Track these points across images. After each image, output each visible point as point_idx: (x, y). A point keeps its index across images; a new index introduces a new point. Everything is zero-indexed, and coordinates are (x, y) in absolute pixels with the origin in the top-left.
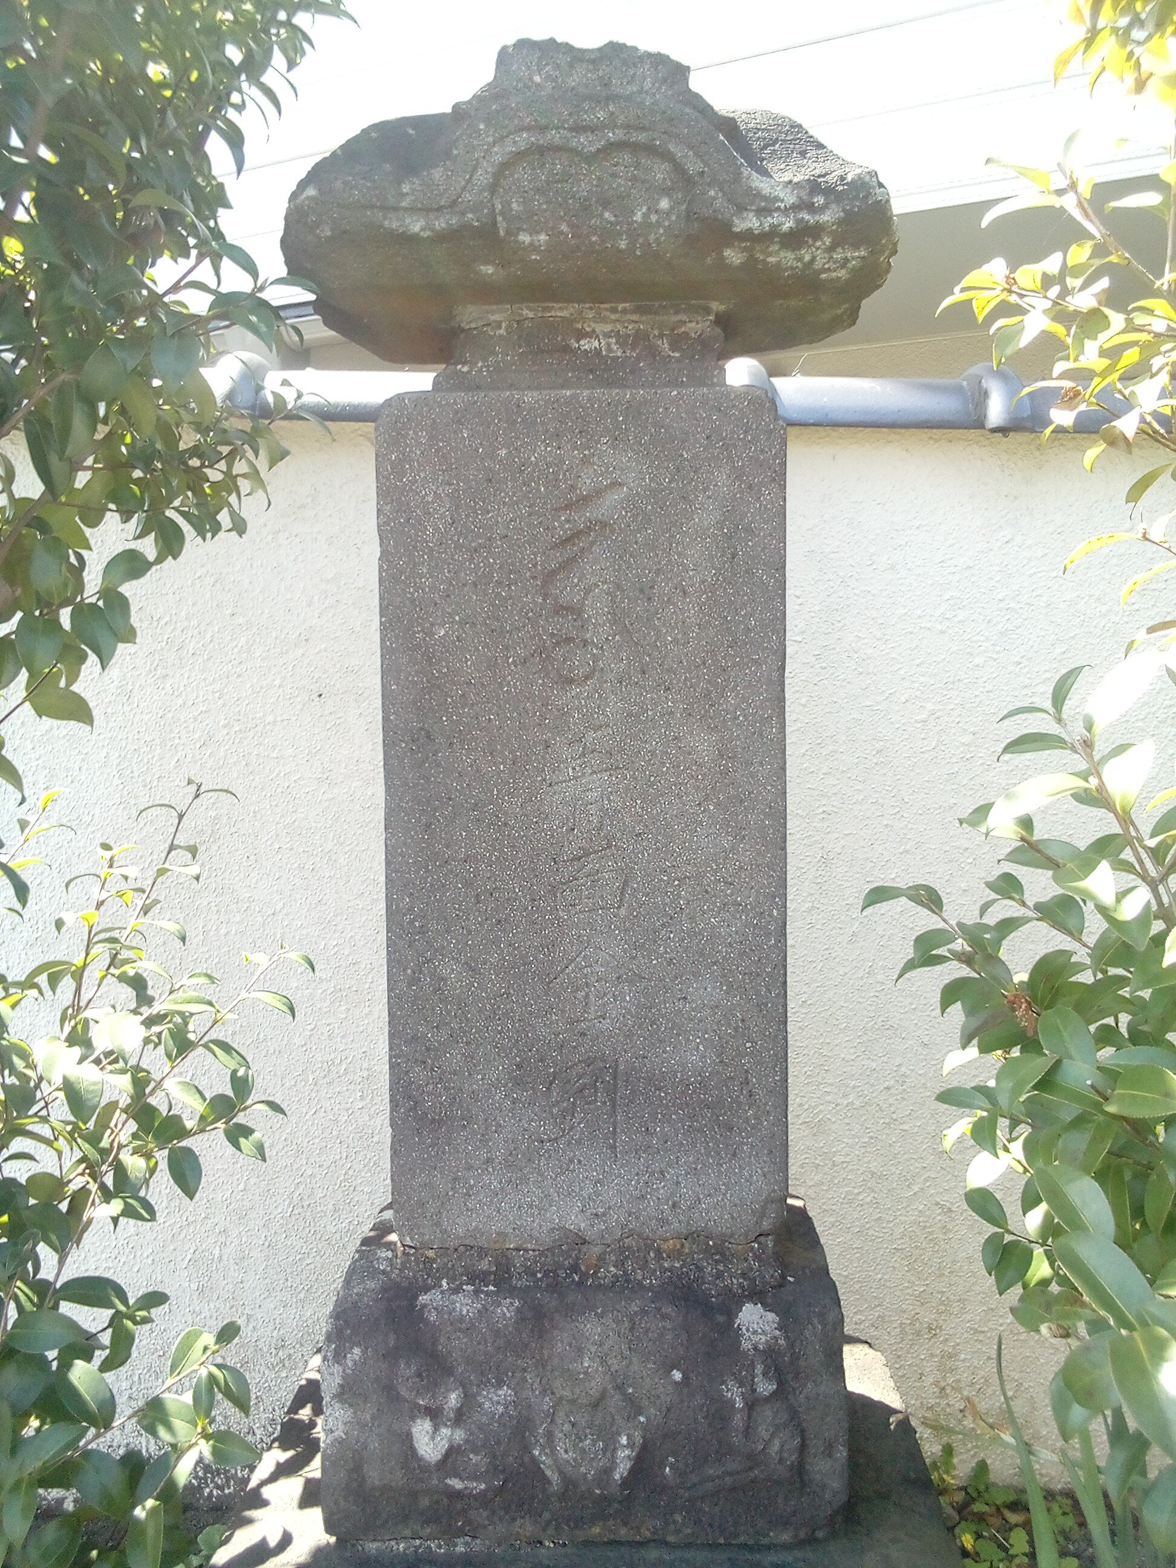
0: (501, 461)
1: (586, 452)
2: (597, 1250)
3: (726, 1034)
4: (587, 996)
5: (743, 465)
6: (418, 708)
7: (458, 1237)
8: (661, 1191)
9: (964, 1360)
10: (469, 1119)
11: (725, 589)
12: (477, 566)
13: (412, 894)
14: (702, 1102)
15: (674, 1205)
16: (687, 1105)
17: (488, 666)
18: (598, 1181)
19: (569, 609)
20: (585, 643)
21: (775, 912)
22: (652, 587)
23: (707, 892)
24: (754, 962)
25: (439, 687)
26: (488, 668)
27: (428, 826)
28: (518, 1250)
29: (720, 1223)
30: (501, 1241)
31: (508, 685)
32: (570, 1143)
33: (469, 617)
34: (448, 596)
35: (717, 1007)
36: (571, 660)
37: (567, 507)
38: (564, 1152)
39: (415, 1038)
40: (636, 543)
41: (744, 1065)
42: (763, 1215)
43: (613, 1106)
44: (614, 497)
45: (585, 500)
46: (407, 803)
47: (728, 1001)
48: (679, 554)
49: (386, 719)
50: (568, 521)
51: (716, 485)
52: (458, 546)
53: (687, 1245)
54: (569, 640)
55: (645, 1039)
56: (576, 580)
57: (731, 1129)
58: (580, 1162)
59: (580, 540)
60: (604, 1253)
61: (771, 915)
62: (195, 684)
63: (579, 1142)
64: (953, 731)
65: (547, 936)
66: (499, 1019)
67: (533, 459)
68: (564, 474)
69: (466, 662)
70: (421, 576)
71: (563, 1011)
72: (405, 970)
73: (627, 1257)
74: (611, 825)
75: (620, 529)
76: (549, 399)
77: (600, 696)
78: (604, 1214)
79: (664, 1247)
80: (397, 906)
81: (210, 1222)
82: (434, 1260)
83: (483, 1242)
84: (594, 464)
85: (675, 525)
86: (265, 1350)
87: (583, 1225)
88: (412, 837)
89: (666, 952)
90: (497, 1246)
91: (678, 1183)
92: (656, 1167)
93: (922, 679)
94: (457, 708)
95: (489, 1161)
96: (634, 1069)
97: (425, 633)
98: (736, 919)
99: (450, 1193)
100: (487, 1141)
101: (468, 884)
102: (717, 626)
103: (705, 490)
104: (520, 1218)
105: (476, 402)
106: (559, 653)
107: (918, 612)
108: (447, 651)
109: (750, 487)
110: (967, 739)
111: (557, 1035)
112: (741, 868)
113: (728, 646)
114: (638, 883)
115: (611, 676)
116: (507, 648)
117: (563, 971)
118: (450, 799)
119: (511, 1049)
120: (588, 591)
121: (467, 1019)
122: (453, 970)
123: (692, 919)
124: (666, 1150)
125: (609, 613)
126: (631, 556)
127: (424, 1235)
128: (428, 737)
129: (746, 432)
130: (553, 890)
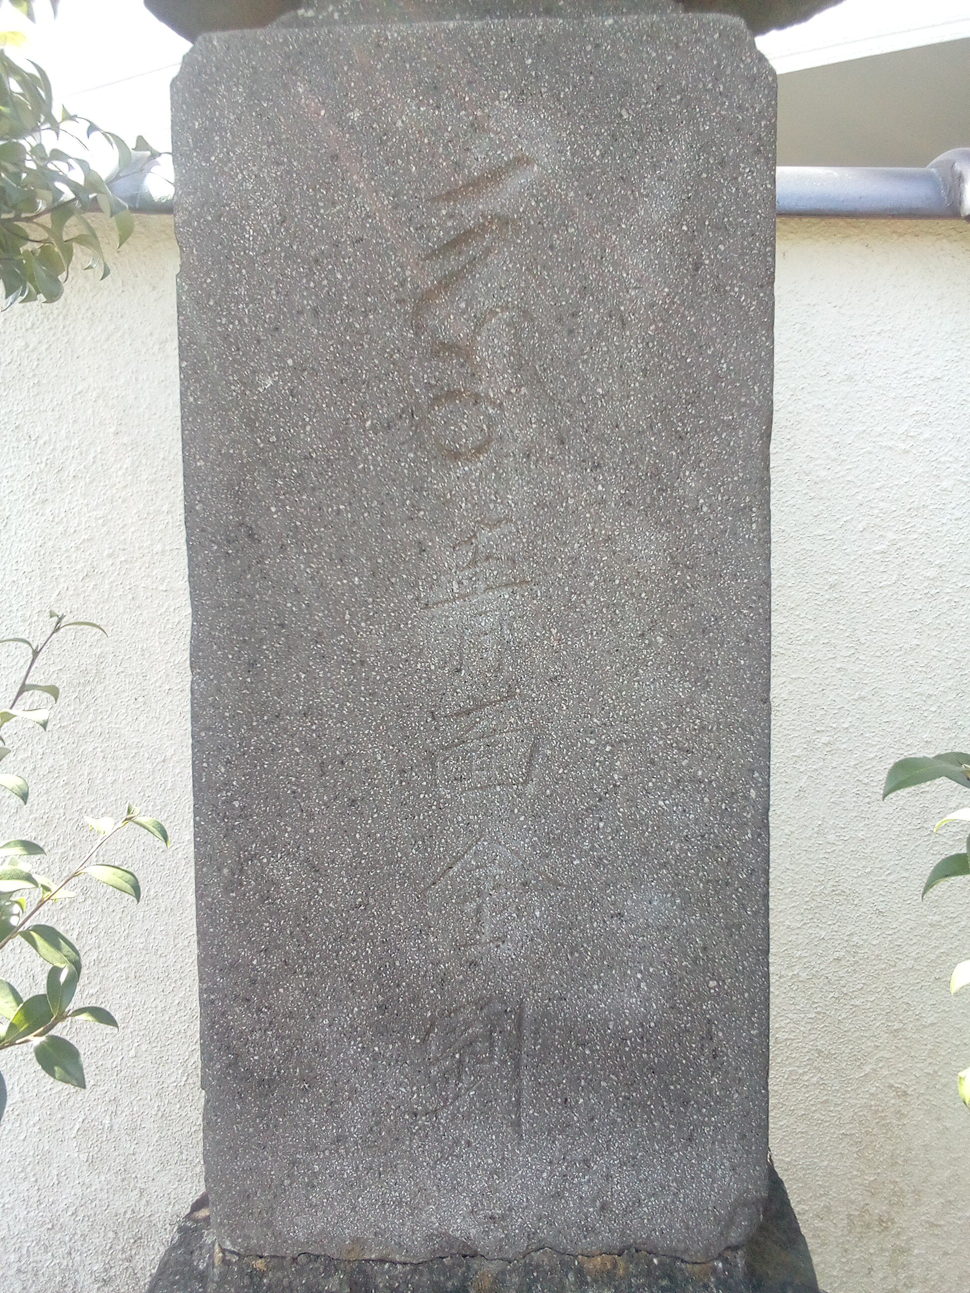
0: (352, 127)
1: (479, 113)
2: (493, 1267)
3: (681, 967)
4: (479, 910)
5: (712, 129)
6: (236, 494)
7: (297, 1243)
8: (586, 1188)
9: (917, 1256)
10: (311, 1080)
11: (684, 316)
12: (318, 284)
13: (229, 762)
14: (645, 1063)
15: (603, 1207)
16: (623, 1067)
17: (335, 432)
18: (495, 1171)
19: (452, 348)
20: (477, 399)
21: (753, 793)
22: (574, 315)
23: (653, 762)
24: (722, 864)
25: (265, 463)
26: (336, 435)
27: (252, 664)
28: (382, 1261)
29: (669, 1233)
30: (358, 1249)
31: (365, 460)
32: (454, 1116)
33: (306, 360)
34: (277, 329)
35: (667, 928)
36: (455, 424)
37: (450, 196)
38: (446, 1129)
39: (235, 967)
40: (552, 247)
41: (706, 1012)
42: (731, 1222)
43: (517, 1066)
44: (519, 180)
45: (476, 185)
46: (221, 631)
47: (683, 920)
48: (615, 264)
49: (189, 509)
50: (451, 216)
51: (671, 160)
52: (290, 256)
53: (621, 1263)
54: (452, 395)
55: (562, 972)
56: (463, 305)
57: (685, 1103)
58: (469, 1144)
59: (468, 245)
60: (503, 1272)
61: (746, 798)
62: (76, 509)
63: (467, 1116)
64: (917, 563)
65: (420, 824)
66: (354, 940)
67: (399, 123)
68: (446, 147)
69: (303, 427)
70: (237, 300)
71: (445, 930)
72: (219, 870)
73: (536, 1280)
74: (514, 664)
75: (528, 227)
76: (424, 34)
77: (499, 477)
78: (503, 1217)
79: (589, 1265)
80: (209, 778)
81: (99, 1089)
82: (263, 1274)
83: (333, 1252)
84: (488, 131)
85: (609, 221)
86: (159, 1226)
87: (473, 1231)
88: (229, 681)
89: (593, 848)
90: (353, 1256)
91: (608, 1177)
92: (579, 1153)
93: (882, 504)
94: (291, 493)
95: (339, 1139)
96: (546, 1014)
97: (244, 384)
98: (695, 801)
99: (287, 1182)
100: (337, 1112)
101: (310, 748)
102: (671, 372)
103: (655, 166)
104: (385, 1219)
105: (315, 41)
106: (439, 413)
107: (878, 429)
108: (277, 410)
109: (722, 163)
110: (932, 572)
111: (436, 964)
112: (703, 728)
113: (688, 402)
114: (553, 749)
115: (513, 448)
116: (363, 405)
117: (444, 873)
118: (282, 626)
119: (370, 983)
120: (480, 322)
121: (309, 941)
122: (287, 869)
123: (632, 800)
124: (593, 1130)
125: (511, 353)
126: (544, 267)
127: (249, 1237)
128: (251, 536)
129: (716, 80)
130: (431, 758)
